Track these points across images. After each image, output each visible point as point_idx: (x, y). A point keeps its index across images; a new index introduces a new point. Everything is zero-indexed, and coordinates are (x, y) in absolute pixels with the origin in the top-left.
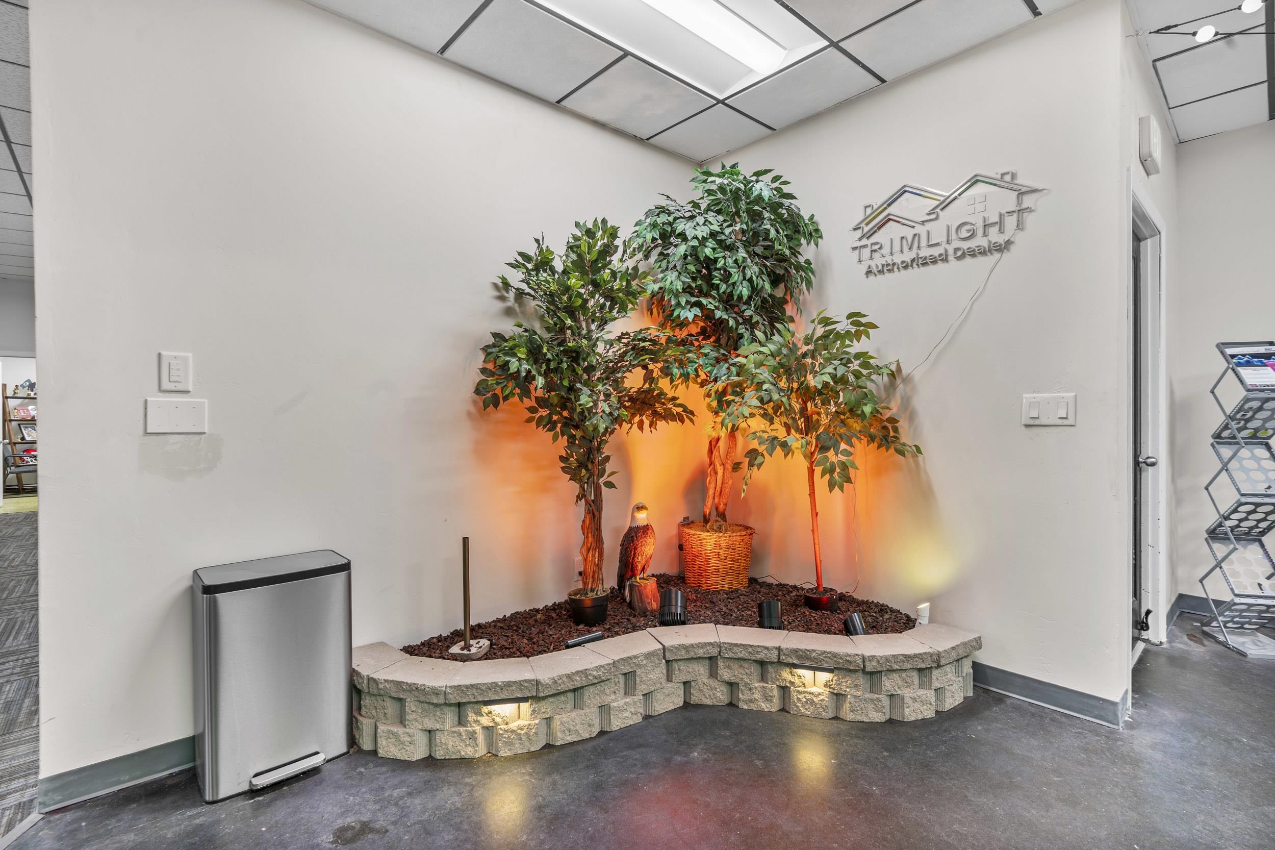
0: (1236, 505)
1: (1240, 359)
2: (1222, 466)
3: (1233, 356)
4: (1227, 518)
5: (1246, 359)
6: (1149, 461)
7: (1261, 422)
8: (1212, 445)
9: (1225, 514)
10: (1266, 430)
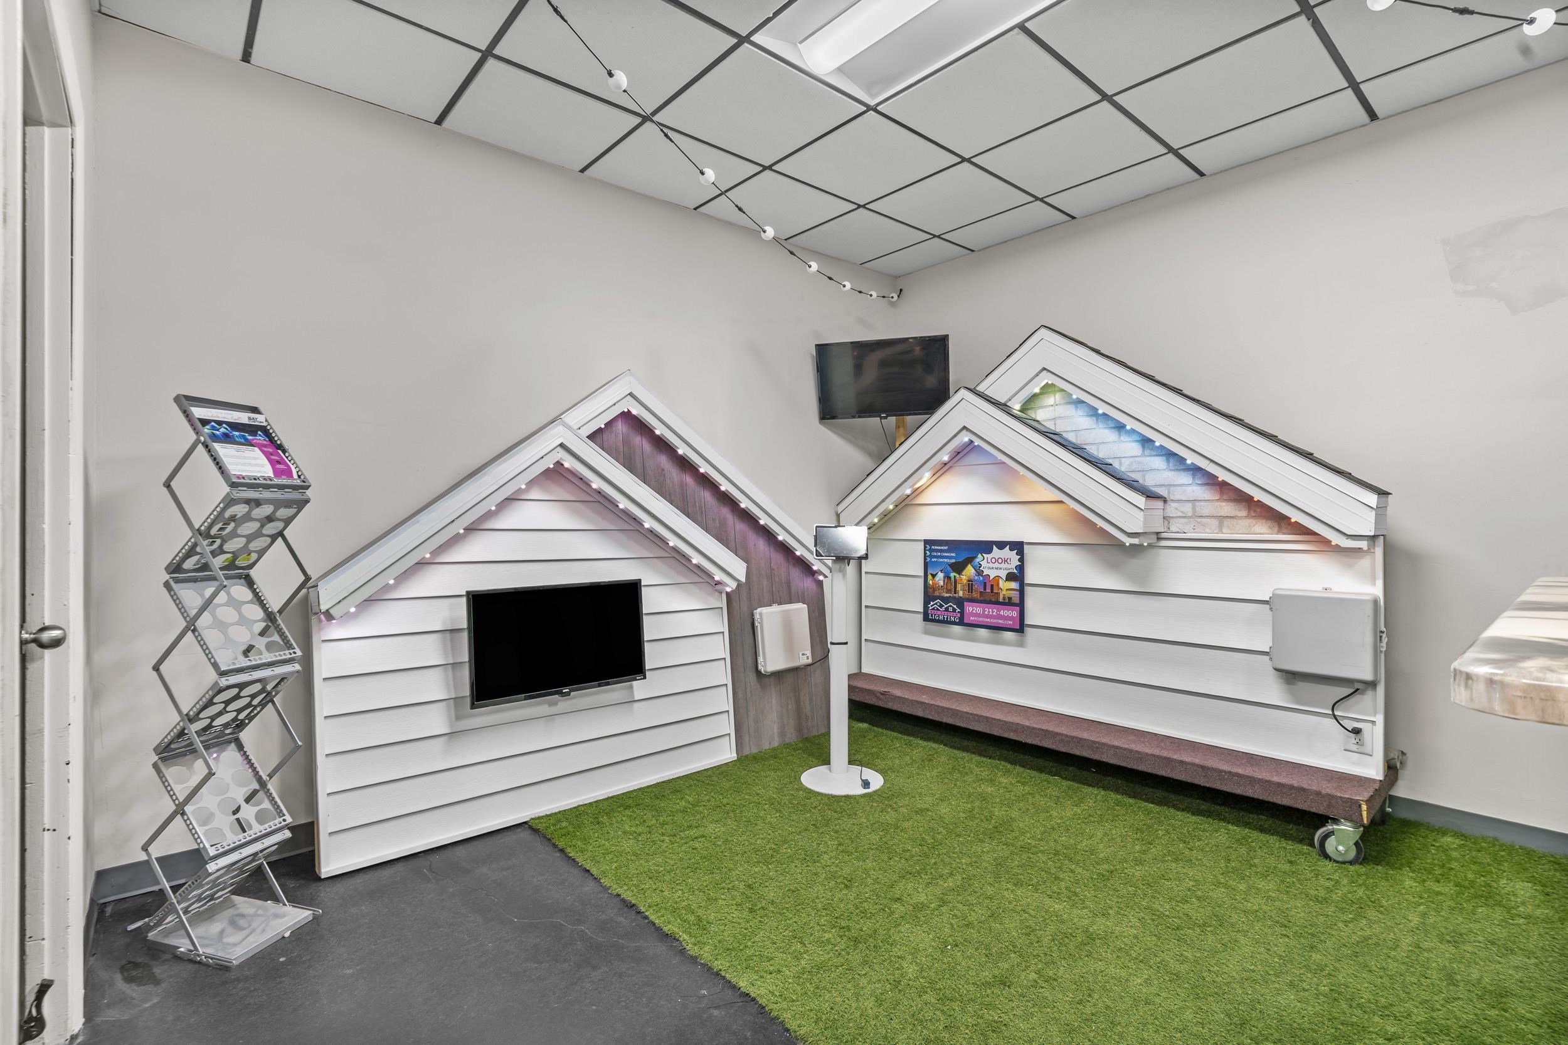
0: (210, 693)
1: (213, 428)
2: (185, 624)
3: (204, 422)
4: (191, 720)
5: (222, 430)
6: (46, 636)
7: (244, 540)
8: (167, 585)
9: (191, 713)
10: (249, 554)
